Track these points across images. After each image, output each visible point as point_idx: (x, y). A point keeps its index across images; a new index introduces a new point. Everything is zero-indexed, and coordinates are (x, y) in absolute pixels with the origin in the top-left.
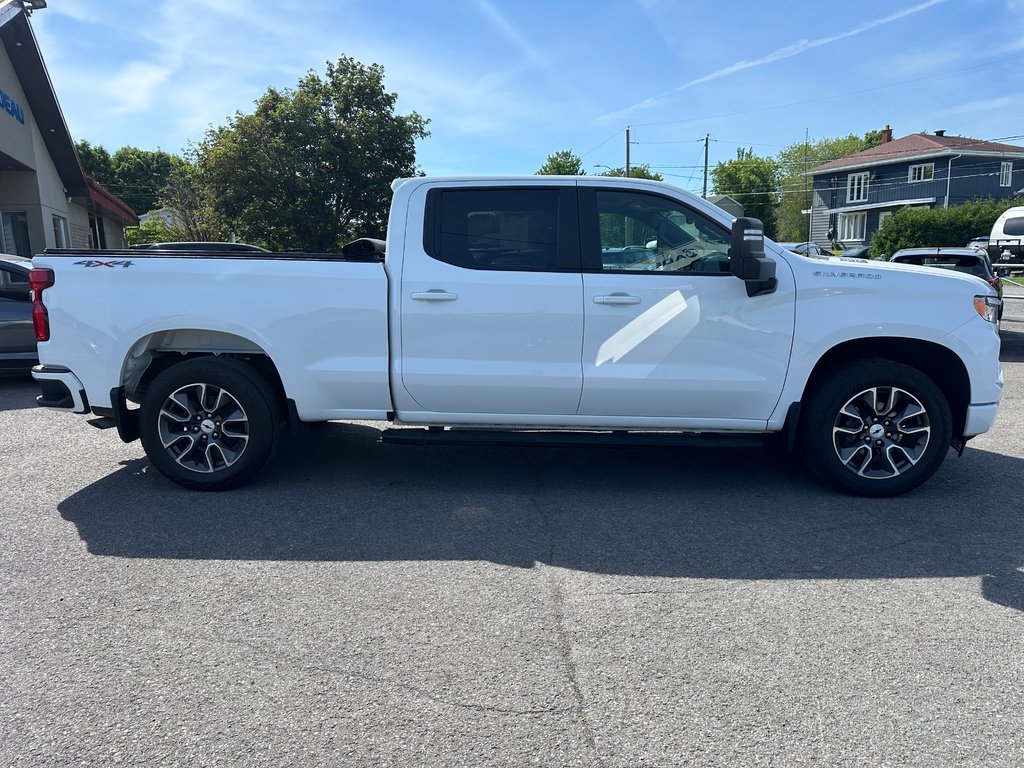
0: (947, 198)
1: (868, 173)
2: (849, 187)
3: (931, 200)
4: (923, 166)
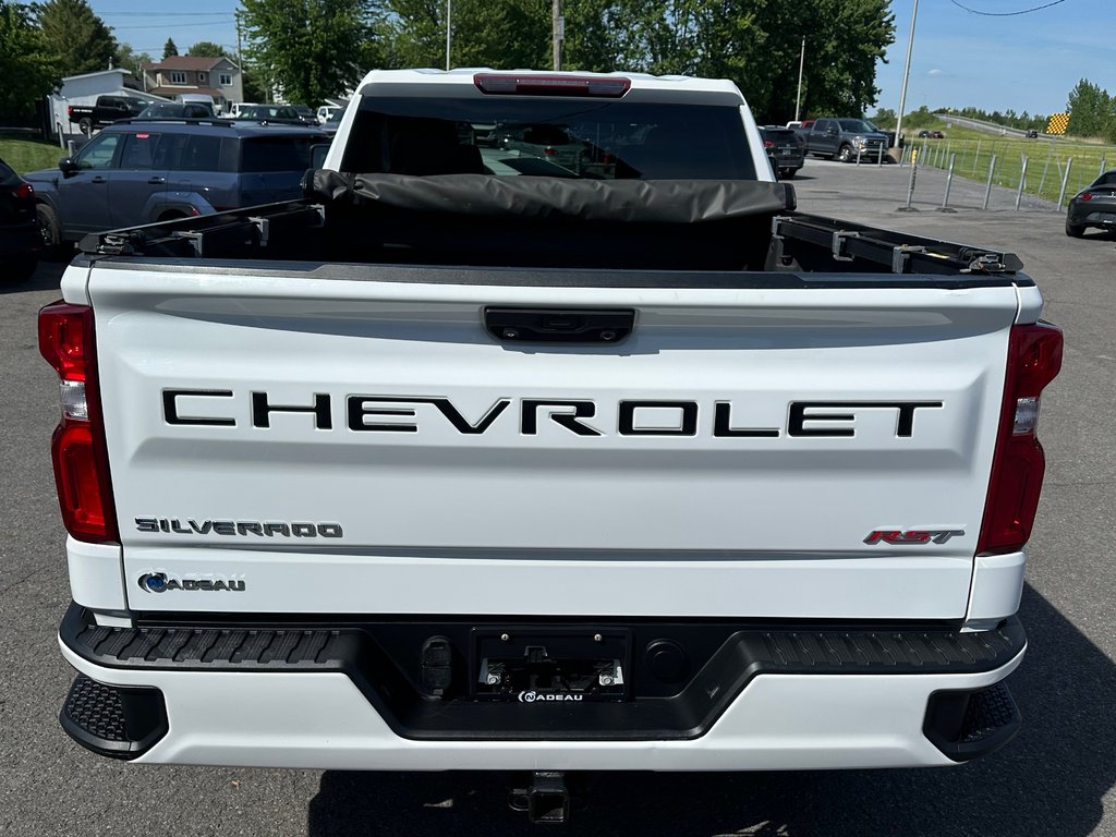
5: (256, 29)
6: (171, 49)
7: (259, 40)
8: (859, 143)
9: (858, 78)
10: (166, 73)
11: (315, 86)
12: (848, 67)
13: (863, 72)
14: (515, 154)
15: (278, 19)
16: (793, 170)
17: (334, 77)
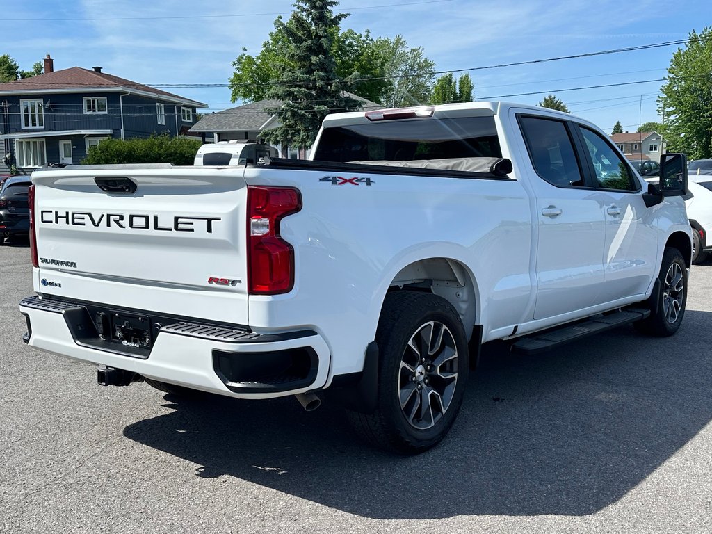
0: (122, 131)
1: (42, 100)
2: (22, 113)
3: (108, 132)
4: (96, 99)
5: (671, 109)
6: (618, 129)
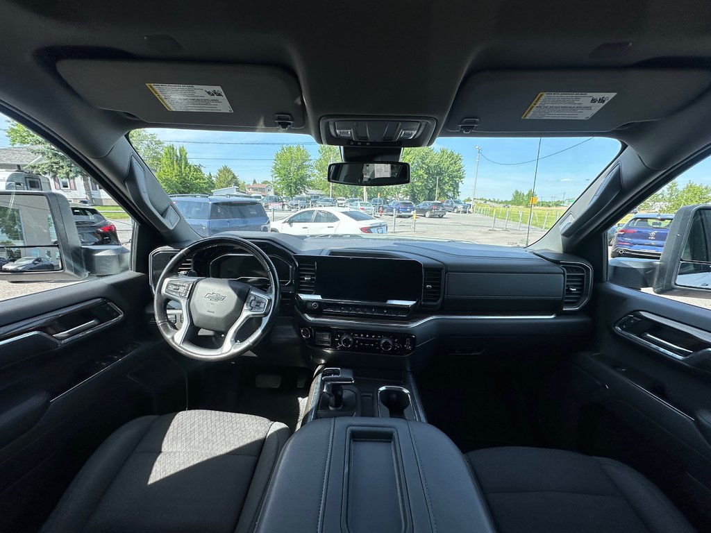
5: (276, 175)
6: (255, 182)
7: (277, 178)
8: (460, 207)
9: (454, 188)
10: (253, 188)
11: (293, 191)
12: (452, 185)
13: (456, 186)
14: (347, 209)
15: (283, 172)
16: (443, 215)
17: (299, 189)
